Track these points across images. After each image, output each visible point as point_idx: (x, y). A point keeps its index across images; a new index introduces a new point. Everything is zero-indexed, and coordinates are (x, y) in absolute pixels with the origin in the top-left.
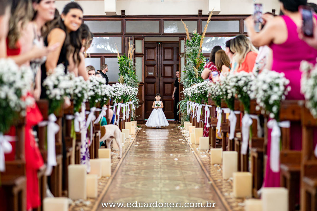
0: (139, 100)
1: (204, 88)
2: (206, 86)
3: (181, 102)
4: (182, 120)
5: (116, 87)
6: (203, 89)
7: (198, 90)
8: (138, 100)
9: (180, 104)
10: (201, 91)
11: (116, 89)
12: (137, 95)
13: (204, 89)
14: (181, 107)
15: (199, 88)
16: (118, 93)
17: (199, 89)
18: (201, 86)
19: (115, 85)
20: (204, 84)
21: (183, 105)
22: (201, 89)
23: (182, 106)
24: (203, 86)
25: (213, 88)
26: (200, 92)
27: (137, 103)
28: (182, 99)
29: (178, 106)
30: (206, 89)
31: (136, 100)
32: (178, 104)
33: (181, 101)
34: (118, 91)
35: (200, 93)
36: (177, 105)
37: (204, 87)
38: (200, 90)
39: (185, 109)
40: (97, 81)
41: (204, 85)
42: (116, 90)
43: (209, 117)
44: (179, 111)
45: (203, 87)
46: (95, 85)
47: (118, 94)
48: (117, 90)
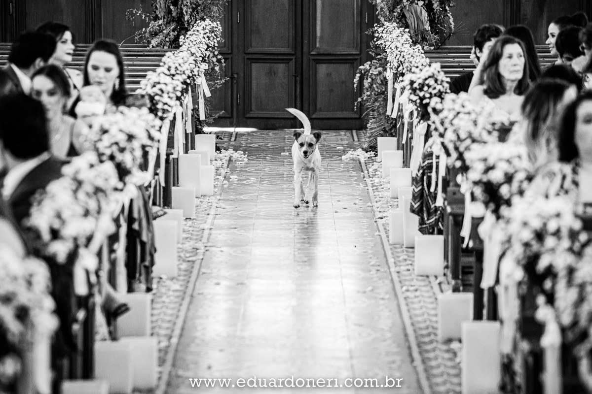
0: (223, 61)
1: (429, 86)
2: (436, 81)
3: (368, 68)
4: (372, 129)
5: (159, 83)
6: (426, 88)
7: (410, 91)
8: (219, 61)
9: (365, 73)
10: (421, 94)
11: (158, 86)
12: (216, 45)
13: (430, 90)
14: (366, 83)
15: (416, 85)
16: (165, 102)
17: (414, 91)
18: (421, 81)
19: (155, 74)
20: (430, 74)
21: (374, 77)
22: (421, 89)
23: (369, 80)
24: (426, 79)
25: (446, 118)
26: (417, 97)
27: (217, 68)
28: (373, 54)
29: (356, 80)
30: (435, 88)
31: (214, 59)
32: (358, 75)
33: (369, 63)
34: (165, 95)
35: (418, 101)
36: (354, 78)
37: (431, 82)
38: (418, 92)
39: (383, 93)
40: (121, 131)
41: (430, 77)
42: (159, 92)
43: (444, 175)
44: (359, 100)
45: (427, 82)
46: (117, 143)
47: (166, 104)
48: (162, 92)
